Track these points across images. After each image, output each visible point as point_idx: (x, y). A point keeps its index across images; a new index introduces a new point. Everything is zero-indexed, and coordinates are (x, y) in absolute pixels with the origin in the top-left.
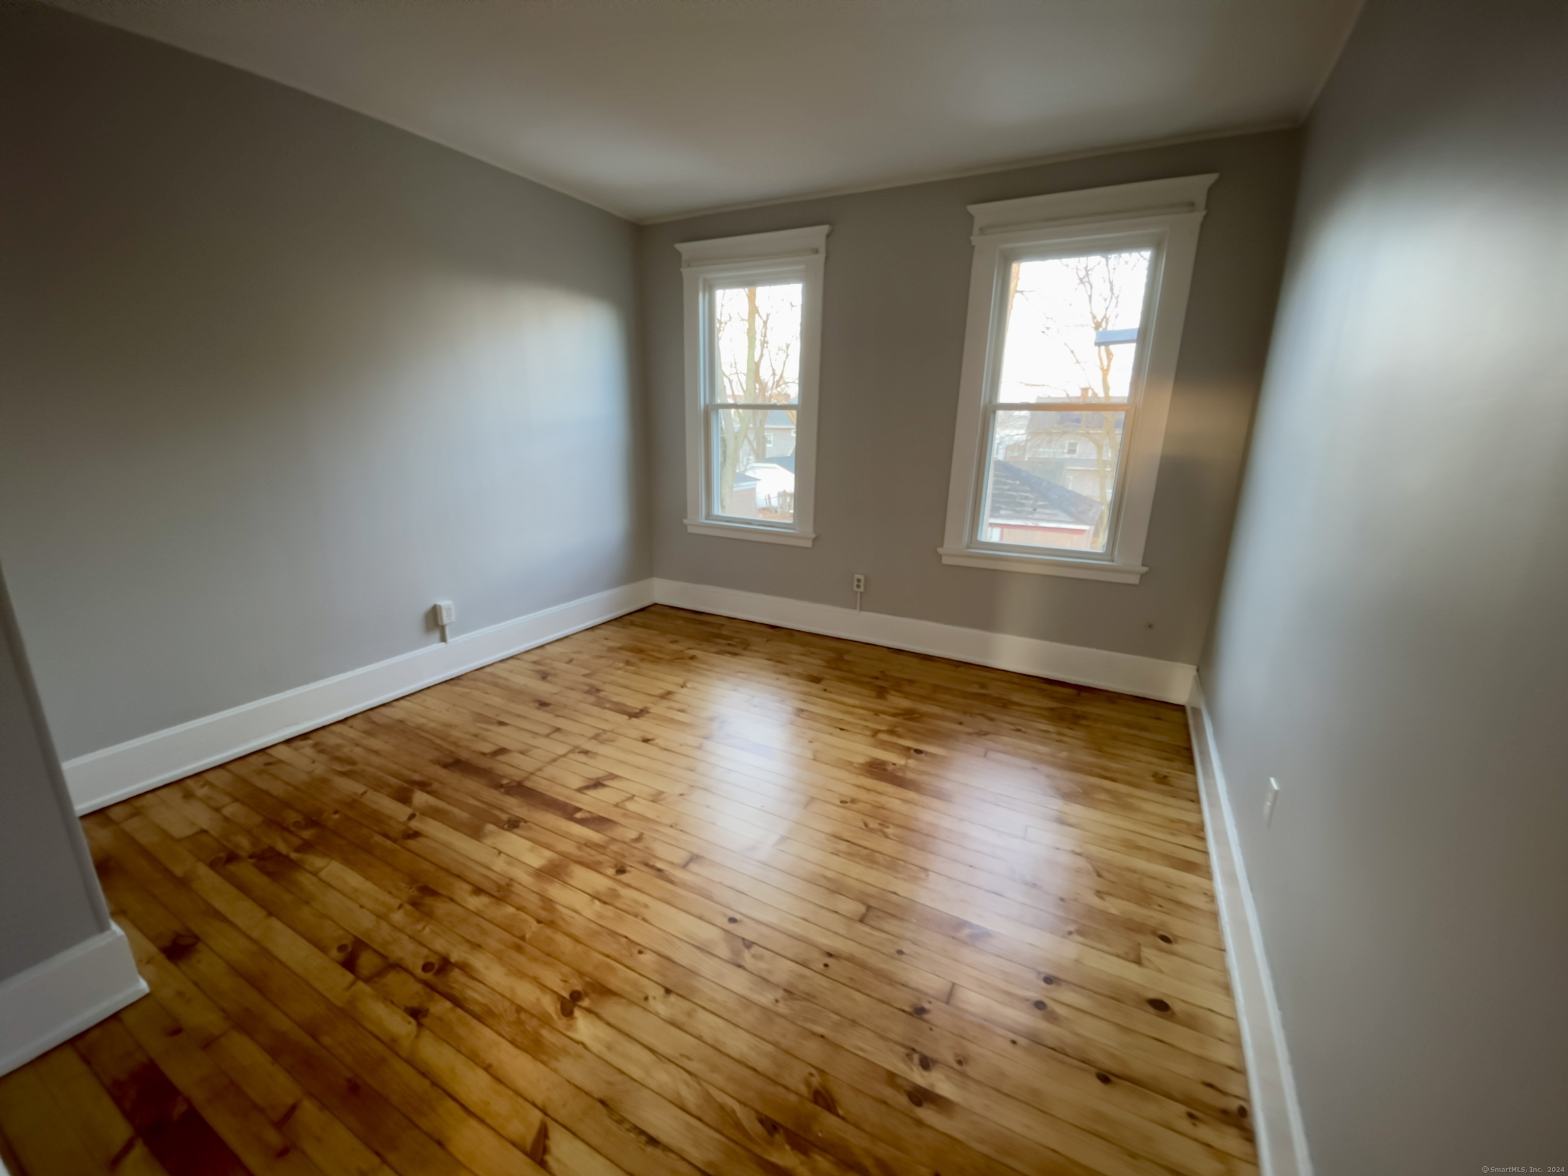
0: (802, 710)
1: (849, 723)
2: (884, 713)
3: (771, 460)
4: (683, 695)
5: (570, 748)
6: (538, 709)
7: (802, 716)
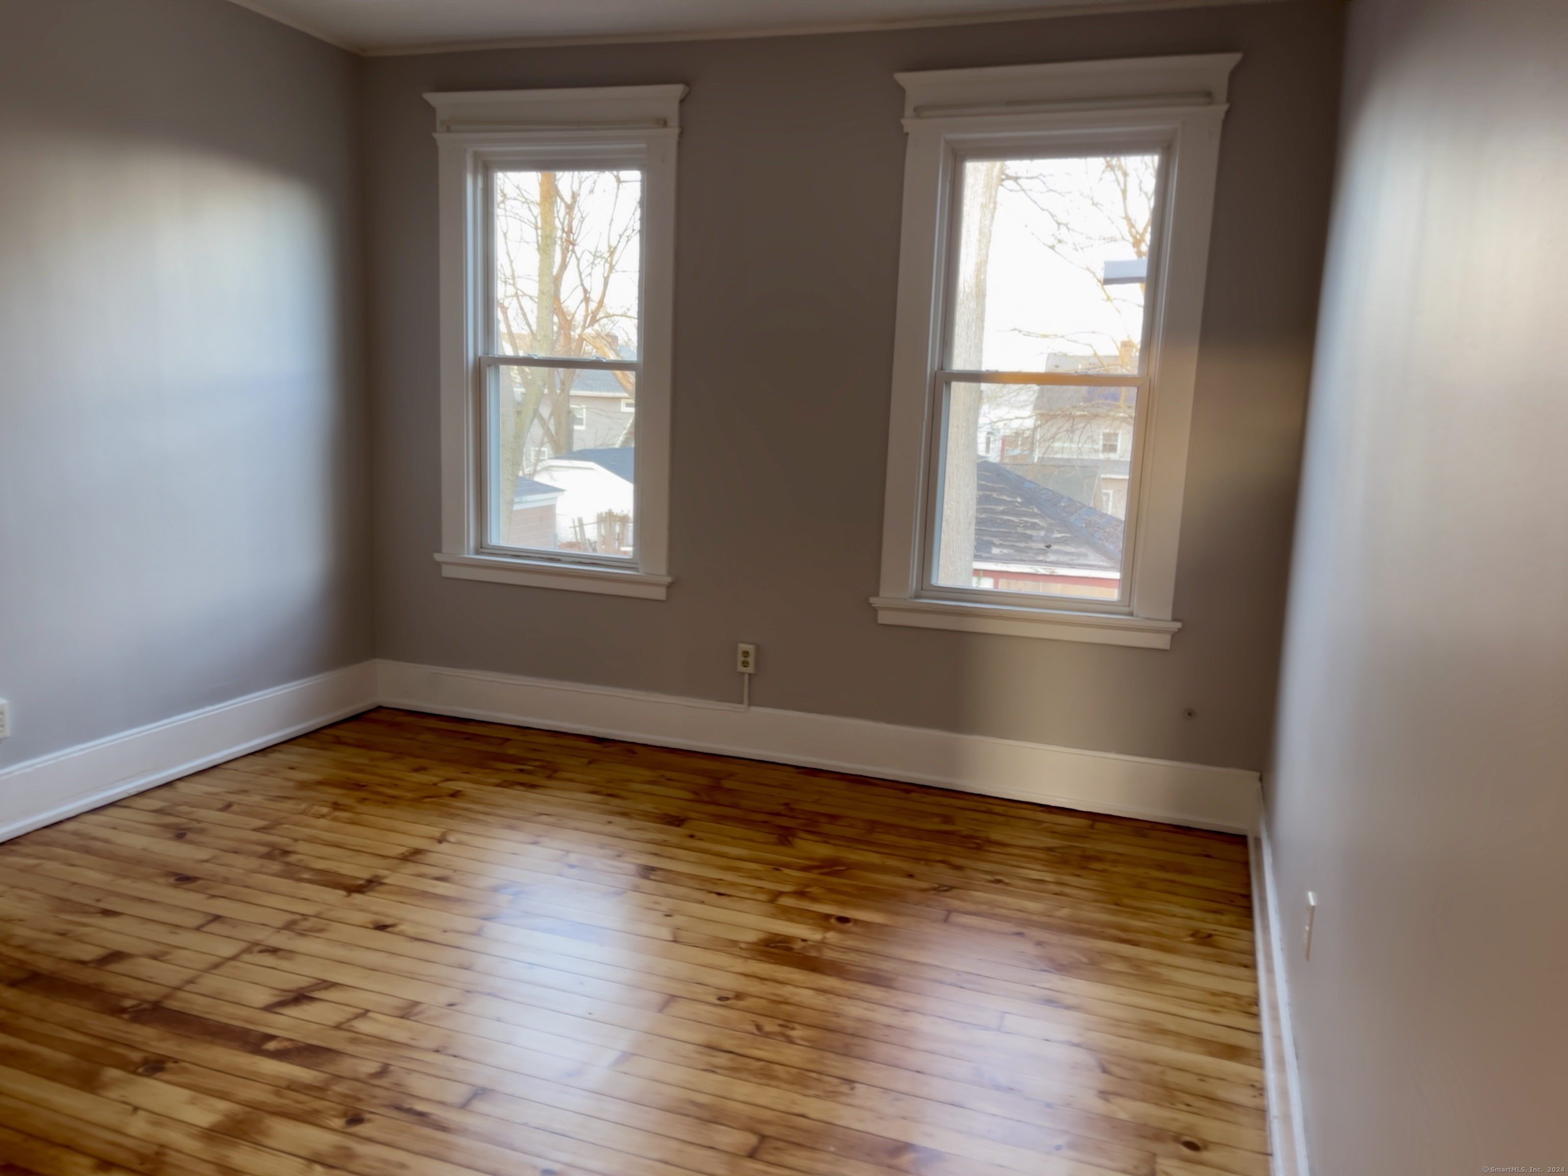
0: (653, 869)
1: (733, 884)
2: (788, 866)
3: (584, 455)
4: (443, 854)
5: (244, 945)
6: (175, 886)
7: (652, 877)
